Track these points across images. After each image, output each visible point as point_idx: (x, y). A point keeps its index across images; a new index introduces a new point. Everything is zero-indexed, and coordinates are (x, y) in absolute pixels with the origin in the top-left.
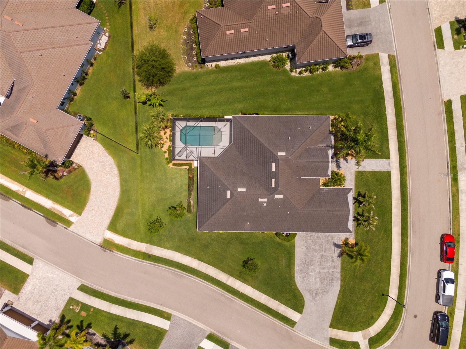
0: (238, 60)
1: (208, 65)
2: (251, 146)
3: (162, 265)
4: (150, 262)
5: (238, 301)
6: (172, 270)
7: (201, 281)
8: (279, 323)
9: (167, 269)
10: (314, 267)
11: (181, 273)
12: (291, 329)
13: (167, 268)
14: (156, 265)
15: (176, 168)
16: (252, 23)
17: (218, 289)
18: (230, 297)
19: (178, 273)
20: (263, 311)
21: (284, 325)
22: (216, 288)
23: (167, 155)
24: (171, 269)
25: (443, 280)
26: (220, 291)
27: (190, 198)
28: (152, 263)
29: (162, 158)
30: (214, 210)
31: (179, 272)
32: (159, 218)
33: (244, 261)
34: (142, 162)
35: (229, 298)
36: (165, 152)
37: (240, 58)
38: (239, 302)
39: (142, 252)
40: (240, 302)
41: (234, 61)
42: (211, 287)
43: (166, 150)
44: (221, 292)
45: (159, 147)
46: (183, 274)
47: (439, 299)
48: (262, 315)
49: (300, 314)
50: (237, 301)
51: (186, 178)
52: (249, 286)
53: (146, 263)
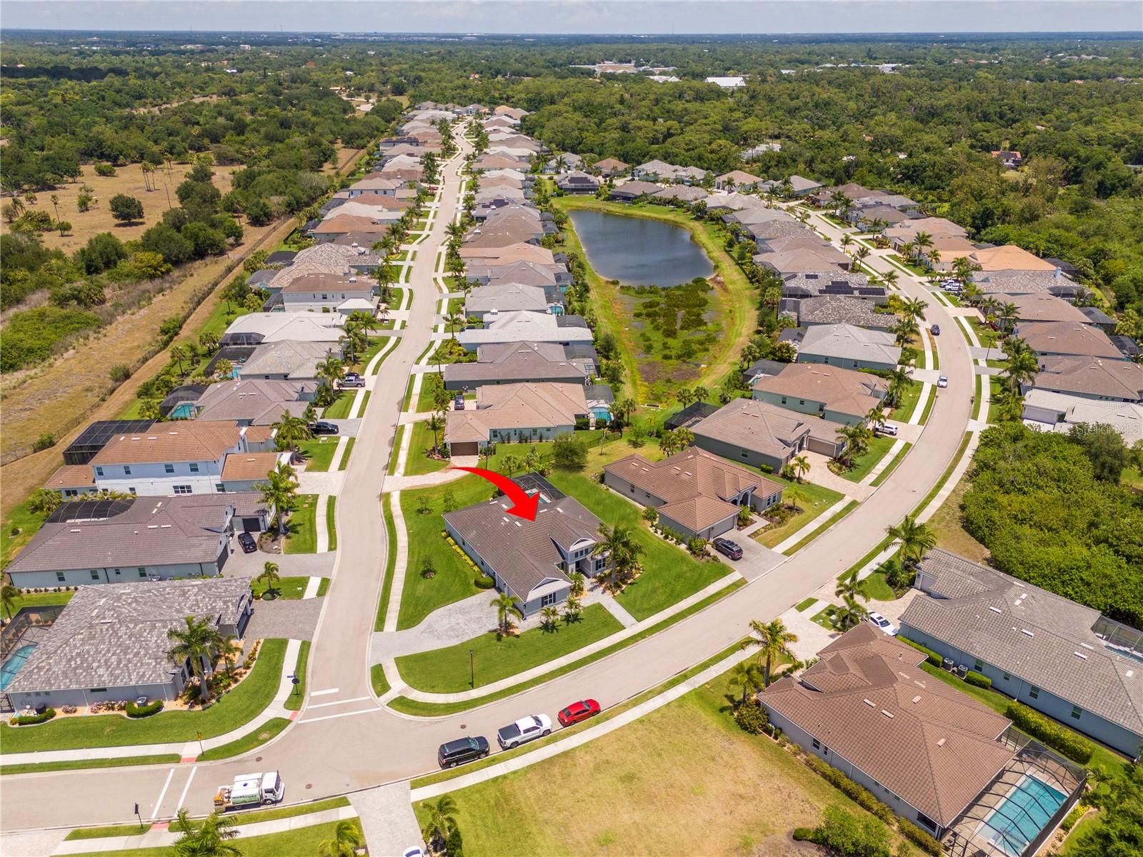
10: (462, 618)
12: (371, 630)
21: (371, 625)
49: (396, 629)
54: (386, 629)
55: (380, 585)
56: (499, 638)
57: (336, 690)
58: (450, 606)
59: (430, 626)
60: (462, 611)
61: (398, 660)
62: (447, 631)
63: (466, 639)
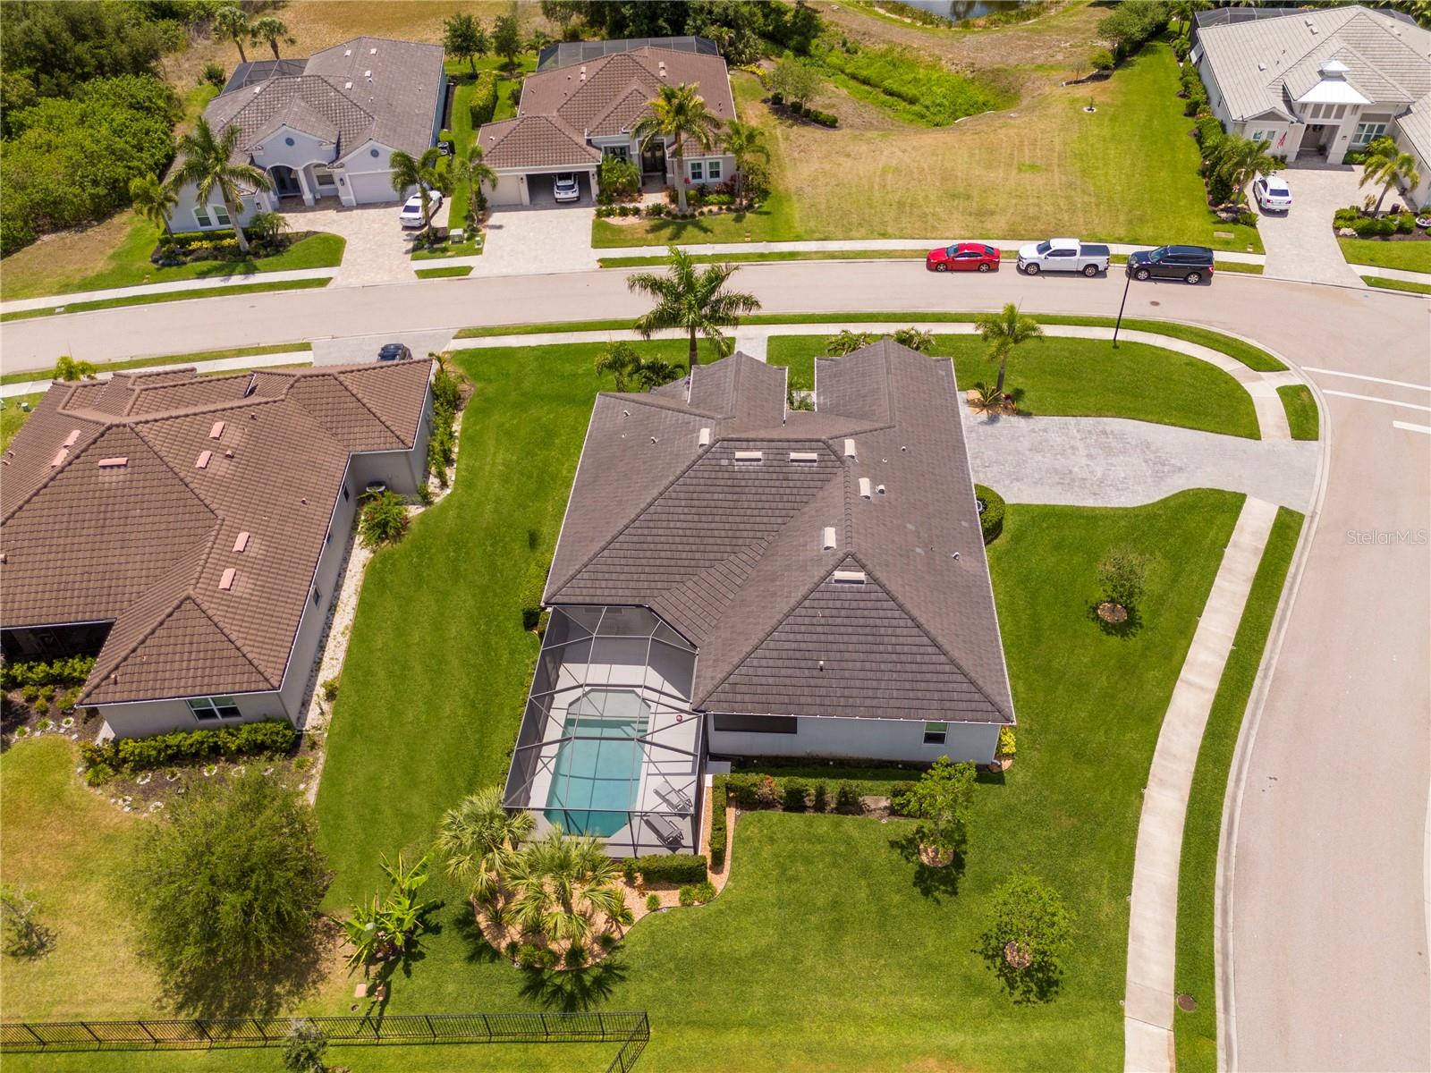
0: (332, 634)
1: (315, 724)
2: (668, 532)
3: (1217, 945)
4: (1219, 1004)
5: (1271, 658)
6: (1225, 897)
7: (1238, 779)
8: (1304, 548)
9: (1231, 920)
10: (1074, 466)
11: (1227, 860)
12: (1311, 522)
13: (1225, 921)
14: (1225, 974)
15: (734, 859)
16: (227, 518)
17: (1251, 723)
18: (1269, 682)
19: (1232, 874)
20: (1280, 589)
21: (1307, 535)
22: (1250, 728)
23: (670, 898)
24: (1225, 902)
25: (1043, 256)
26: (1254, 715)
27: (873, 807)
28: (1219, 992)
29: (680, 921)
30: (918, 640)
31: (1226, 868)
32: (980, 946)
33: (1105, 630)
34: (691, 1024)
35: (1272, 687)
36: (654, 900)
37: (330, 628)
38: (1276, 657)
39: (1177, 1044)
40: (1272, 651)
41: (331, 644)
42: (1251, 745)
43: (645, 900)
44: (1260, 712)
45: (625, 929)
46: (1228, 851)
47: (1095, 266)
48: (1296, 590)
49: (1247, 500)
50: (1274, 662)
51: (781, 821)
52: (1200, 624)
53: (1227, 1022)
54: (1272, 512)
55: (1274, 653)
56: (1017, 395)
57: (1397, 424)
58: (1090, 502)
59: (1159, 477)
60: (1066, 479)
61: (1254, 434)
62: (1124, 452)
63: (1087, 422)
